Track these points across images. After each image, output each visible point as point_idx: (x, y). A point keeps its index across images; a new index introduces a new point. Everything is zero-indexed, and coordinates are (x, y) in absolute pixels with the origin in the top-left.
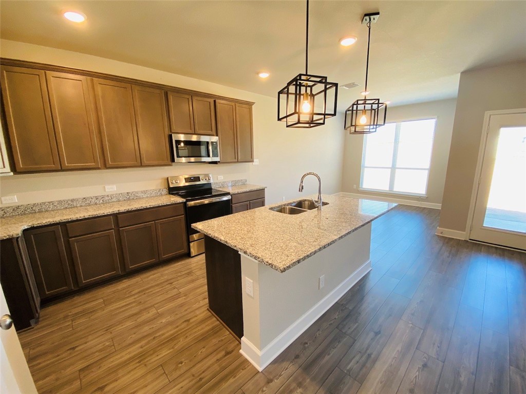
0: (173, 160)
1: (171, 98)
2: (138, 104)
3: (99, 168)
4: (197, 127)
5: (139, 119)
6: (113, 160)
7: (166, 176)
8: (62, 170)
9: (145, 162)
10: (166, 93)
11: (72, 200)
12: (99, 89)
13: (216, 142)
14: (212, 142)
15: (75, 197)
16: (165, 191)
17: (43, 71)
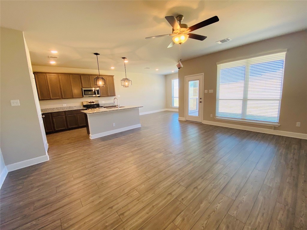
0: (83, 96)
1: (82, 77)
2: (71, 80)
3: (60, 99)
4: (91, 86)
5: (72, 84)
6: (64, 96)
7: (82, 101)
8: (51, 99)
9: (74, 97)
10: (80, 76)
11: (53, 108)
12: (60, 77)
13: (99, 90)
14: (97, 90)
15: (54, 107)
16: (82, 106)
17: (45, 74)
